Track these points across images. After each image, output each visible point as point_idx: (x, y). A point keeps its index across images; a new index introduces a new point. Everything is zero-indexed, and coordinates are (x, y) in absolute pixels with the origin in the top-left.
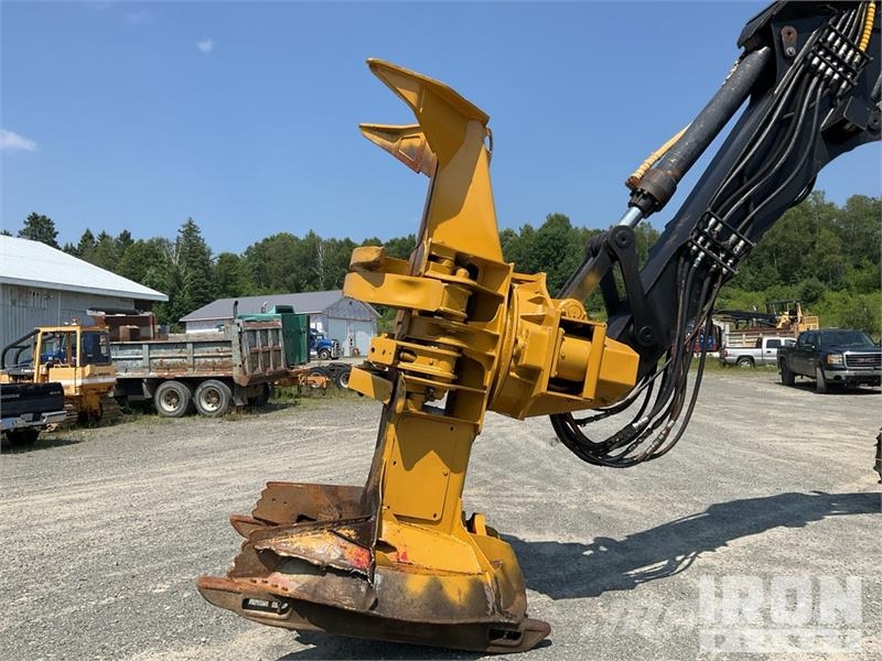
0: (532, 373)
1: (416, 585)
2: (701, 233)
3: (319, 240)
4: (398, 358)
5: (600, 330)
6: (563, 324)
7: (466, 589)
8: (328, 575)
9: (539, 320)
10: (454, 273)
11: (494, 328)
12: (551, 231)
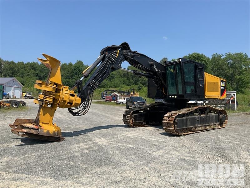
0: (65, 101)
1: (45, 131)
2: (92, 82)
3: (3, 61)
4: (44, 98)
5: (76, 95)
6: (70, 94)
7: (53, 132)
8: (31, 130)
9: (67, 93)
10: (54, 86)
11: (60, 94)
12: (78, 65)
